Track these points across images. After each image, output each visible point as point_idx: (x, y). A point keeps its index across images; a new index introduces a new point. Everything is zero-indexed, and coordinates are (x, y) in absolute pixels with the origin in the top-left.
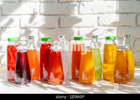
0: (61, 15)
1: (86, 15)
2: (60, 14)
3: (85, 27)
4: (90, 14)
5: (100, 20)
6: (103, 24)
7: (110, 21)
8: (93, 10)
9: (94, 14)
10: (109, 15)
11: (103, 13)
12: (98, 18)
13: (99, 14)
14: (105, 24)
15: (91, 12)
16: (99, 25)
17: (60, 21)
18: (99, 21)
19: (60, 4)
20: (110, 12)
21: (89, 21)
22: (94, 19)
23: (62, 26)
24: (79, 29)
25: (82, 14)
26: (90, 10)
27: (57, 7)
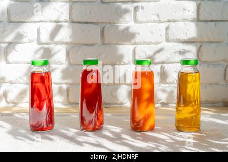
0: (106, 23)
1: (147, 24)
2: (104, 21)
3: (145, 43)
4: (154, 21)
5: (169, 32)
6: (175, 38)
7: (187, 33)
8: (158, 16)
9: (160, 22)
10: (185, 24)
11: (174, 21)
12: (167, 29)
13: (169, 21)
14: (178, 38)
15: (156, 18)
16: (168, 40)
17: (105, 33)
18: (168, 34)
19: (105, 4)
20: (186, 18)
21: (152, 33)
22: (160, 30)
23: (107, 41)
24: (136, 45)
25: (141, 22)
26: (153, 15)
27: (99, 9)
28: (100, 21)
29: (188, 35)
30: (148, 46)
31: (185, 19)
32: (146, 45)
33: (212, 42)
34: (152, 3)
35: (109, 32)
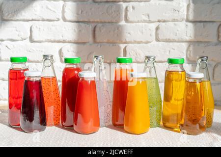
0: (97, 22)
1: (137, 24)
2: (96, 21)
3: (135, 42)
4: (145, 21)
5: (159, 32)
6: (165, 38)
7: (176, 33)
8: (148, 16)
9: (150, 22)
10: (175, 24)
11: (164, 21)
12: (157, 29)
13: (159, 21)
14: (168, 38)
15: (146, 18)
16: (158, 40)
17: (96, 32)
18: (158, 34)
19: (97, 4)
20: (176, 18)
21: (142, 33)
22: (150, 30)
23: (98, 40)
24: (127, 45)
25: (131, 22)
26: (144, 15)
27: (91, 9)
28: (91, 20)
29: (178, 35)
30: (138, 45)
31: (174, 19)
32: (136, 45)
33: (201, 42)
34: (142, 4)
35: (100, 31)
